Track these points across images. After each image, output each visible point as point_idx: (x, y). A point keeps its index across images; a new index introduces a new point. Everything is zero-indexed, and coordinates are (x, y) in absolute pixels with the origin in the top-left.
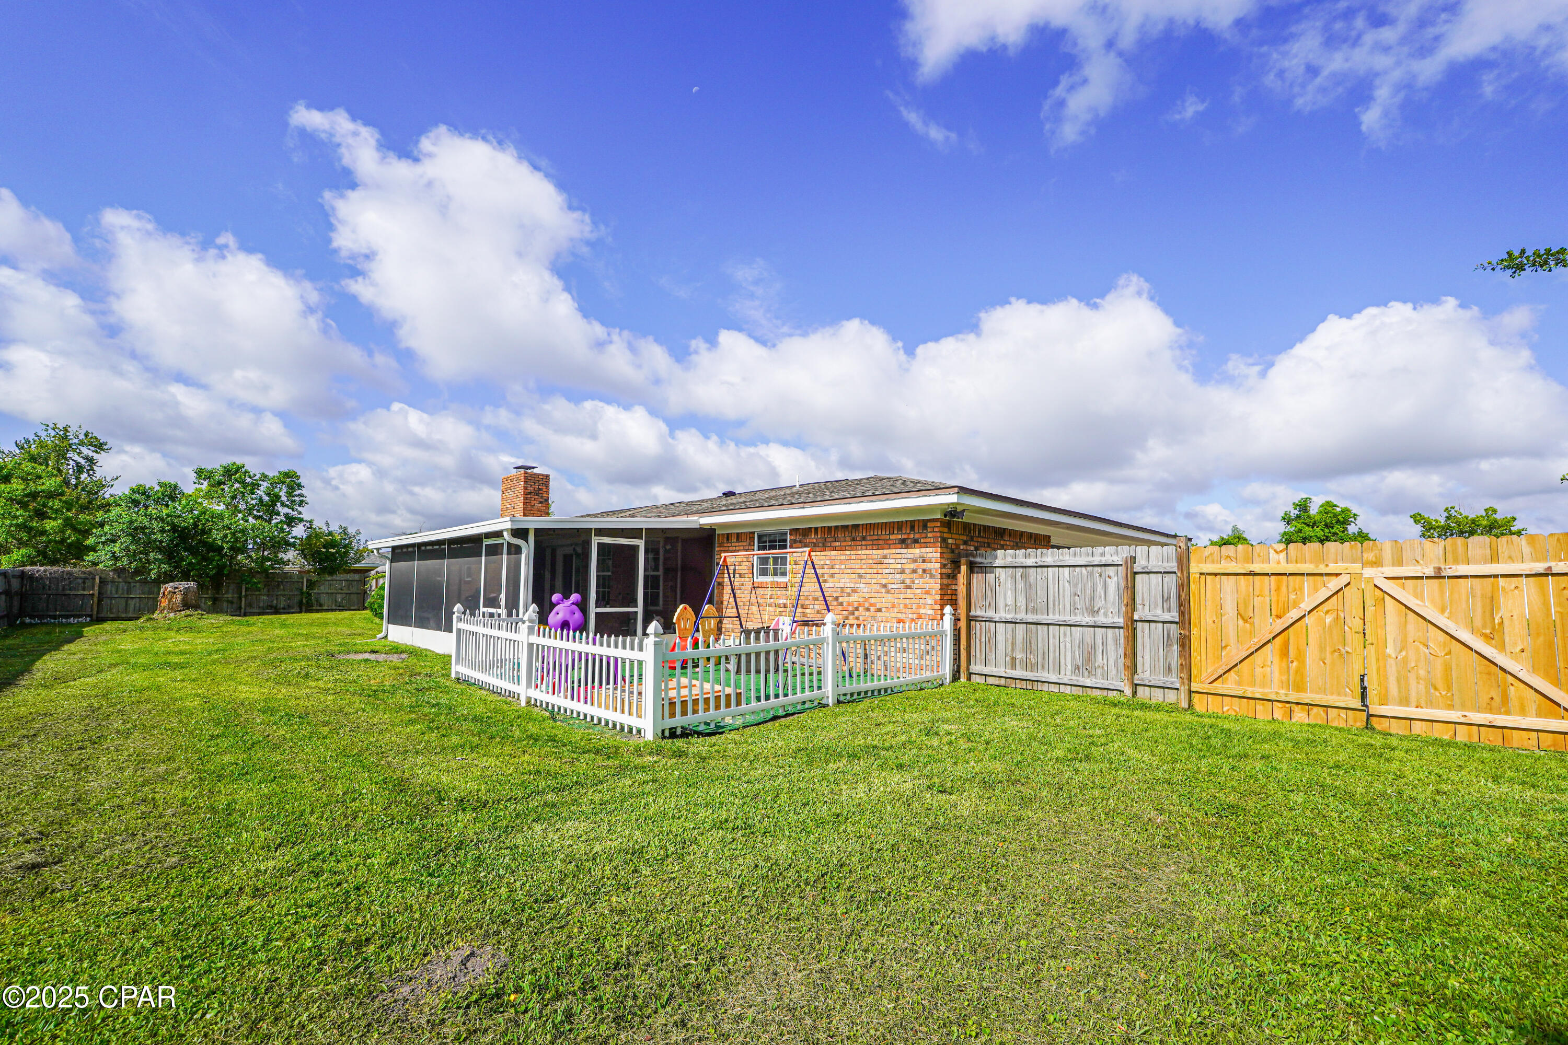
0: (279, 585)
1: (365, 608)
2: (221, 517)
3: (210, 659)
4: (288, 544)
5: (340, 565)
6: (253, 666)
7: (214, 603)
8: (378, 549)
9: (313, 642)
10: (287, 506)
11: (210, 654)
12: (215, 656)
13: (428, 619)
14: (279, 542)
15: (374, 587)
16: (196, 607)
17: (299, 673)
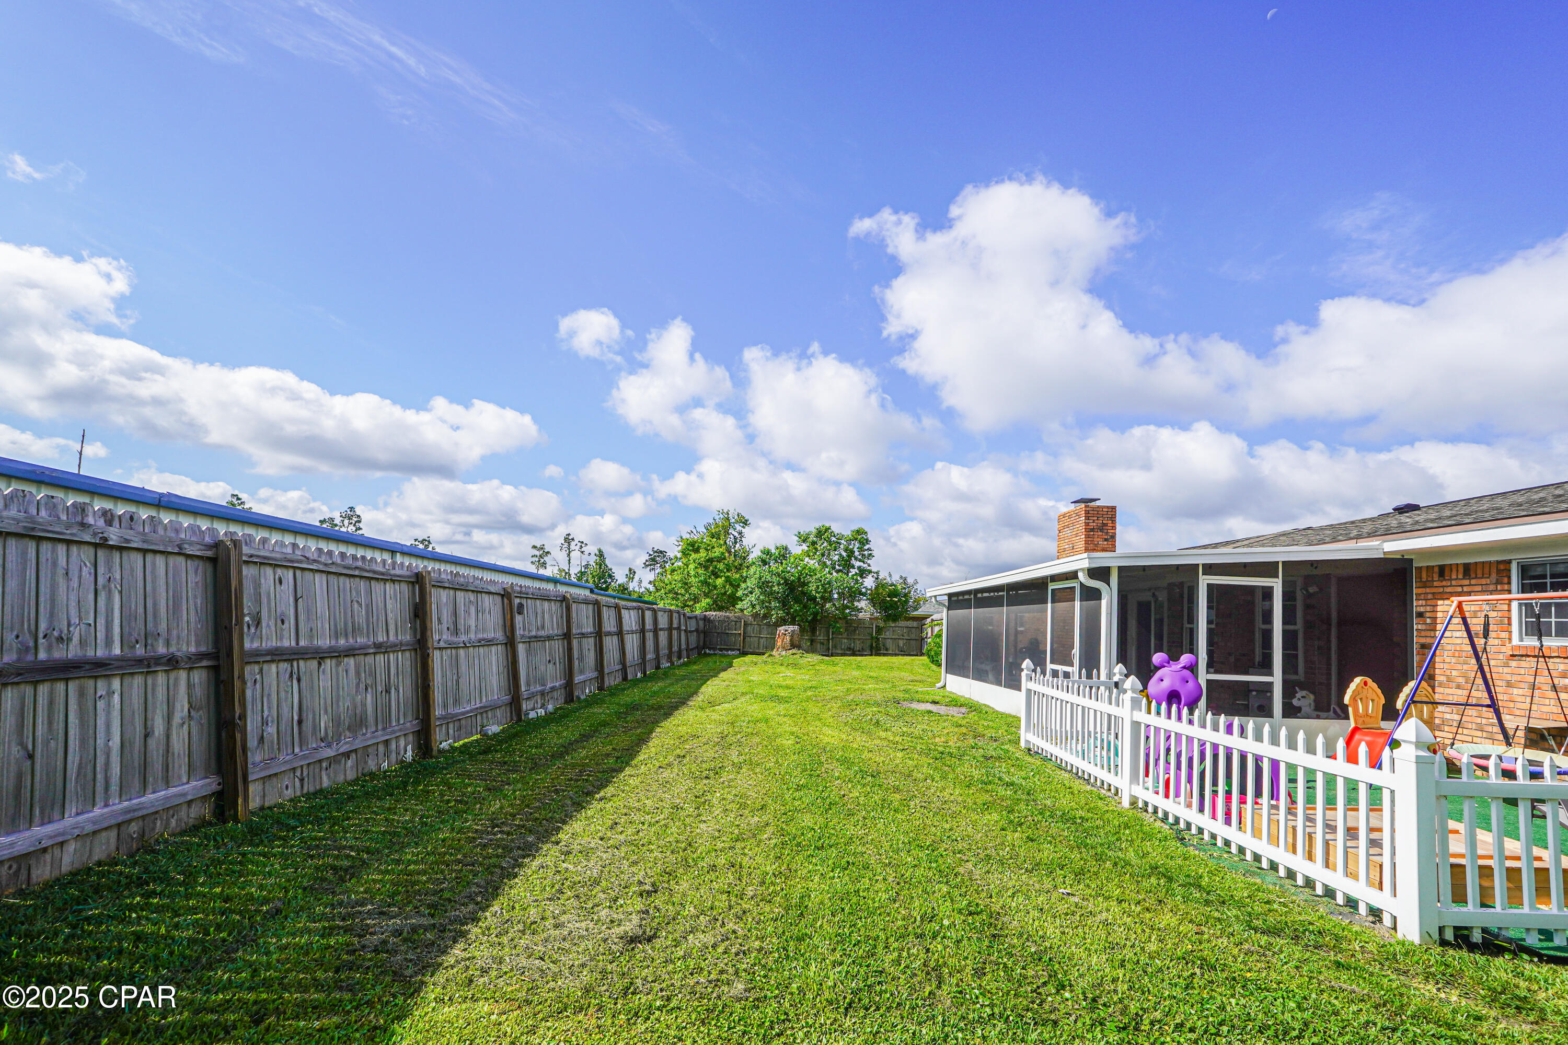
0: (855, 630)
1: (922, 654)
2: (814, 571)
3: (805, 695)
4: (861, 594)
5: (901, 613)
6: (835, 706)
7: (811, 644)
8: (935, 596)
9: (882, 686)
10: (860, 561)
11: (805, 691)
12: (809, 693)
13: (987, 672)
14: (854, 592)
15: (929, 635)
16: (799, 647)
17: (871, 719)
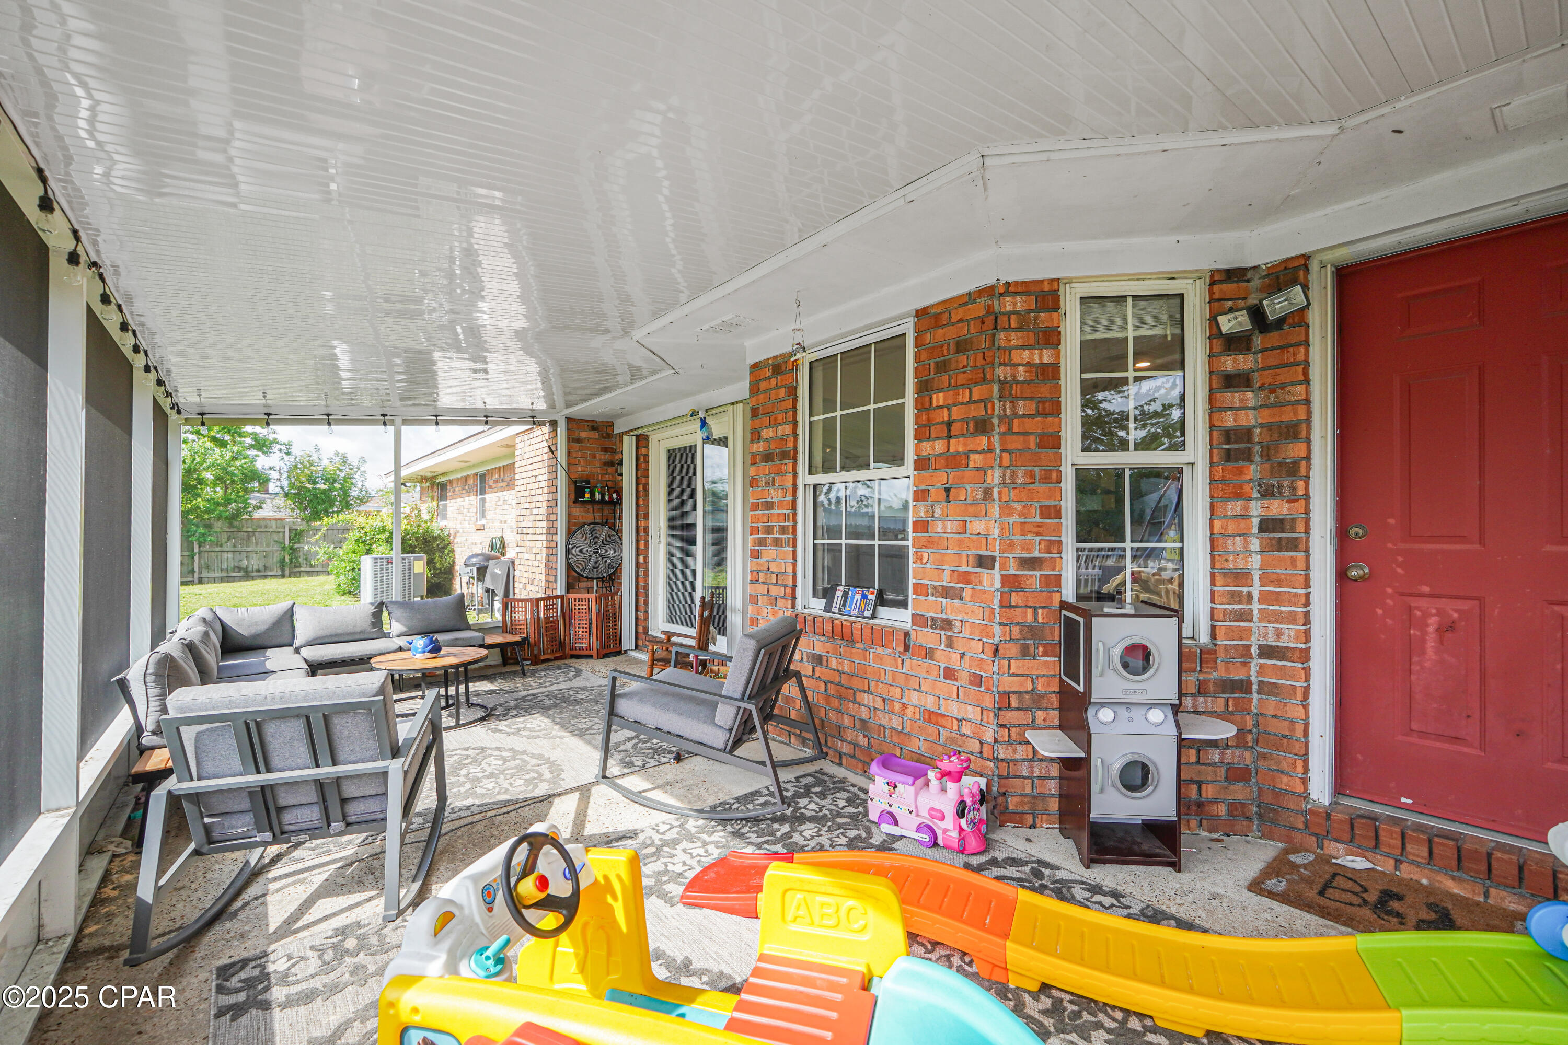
0: (249, 537)
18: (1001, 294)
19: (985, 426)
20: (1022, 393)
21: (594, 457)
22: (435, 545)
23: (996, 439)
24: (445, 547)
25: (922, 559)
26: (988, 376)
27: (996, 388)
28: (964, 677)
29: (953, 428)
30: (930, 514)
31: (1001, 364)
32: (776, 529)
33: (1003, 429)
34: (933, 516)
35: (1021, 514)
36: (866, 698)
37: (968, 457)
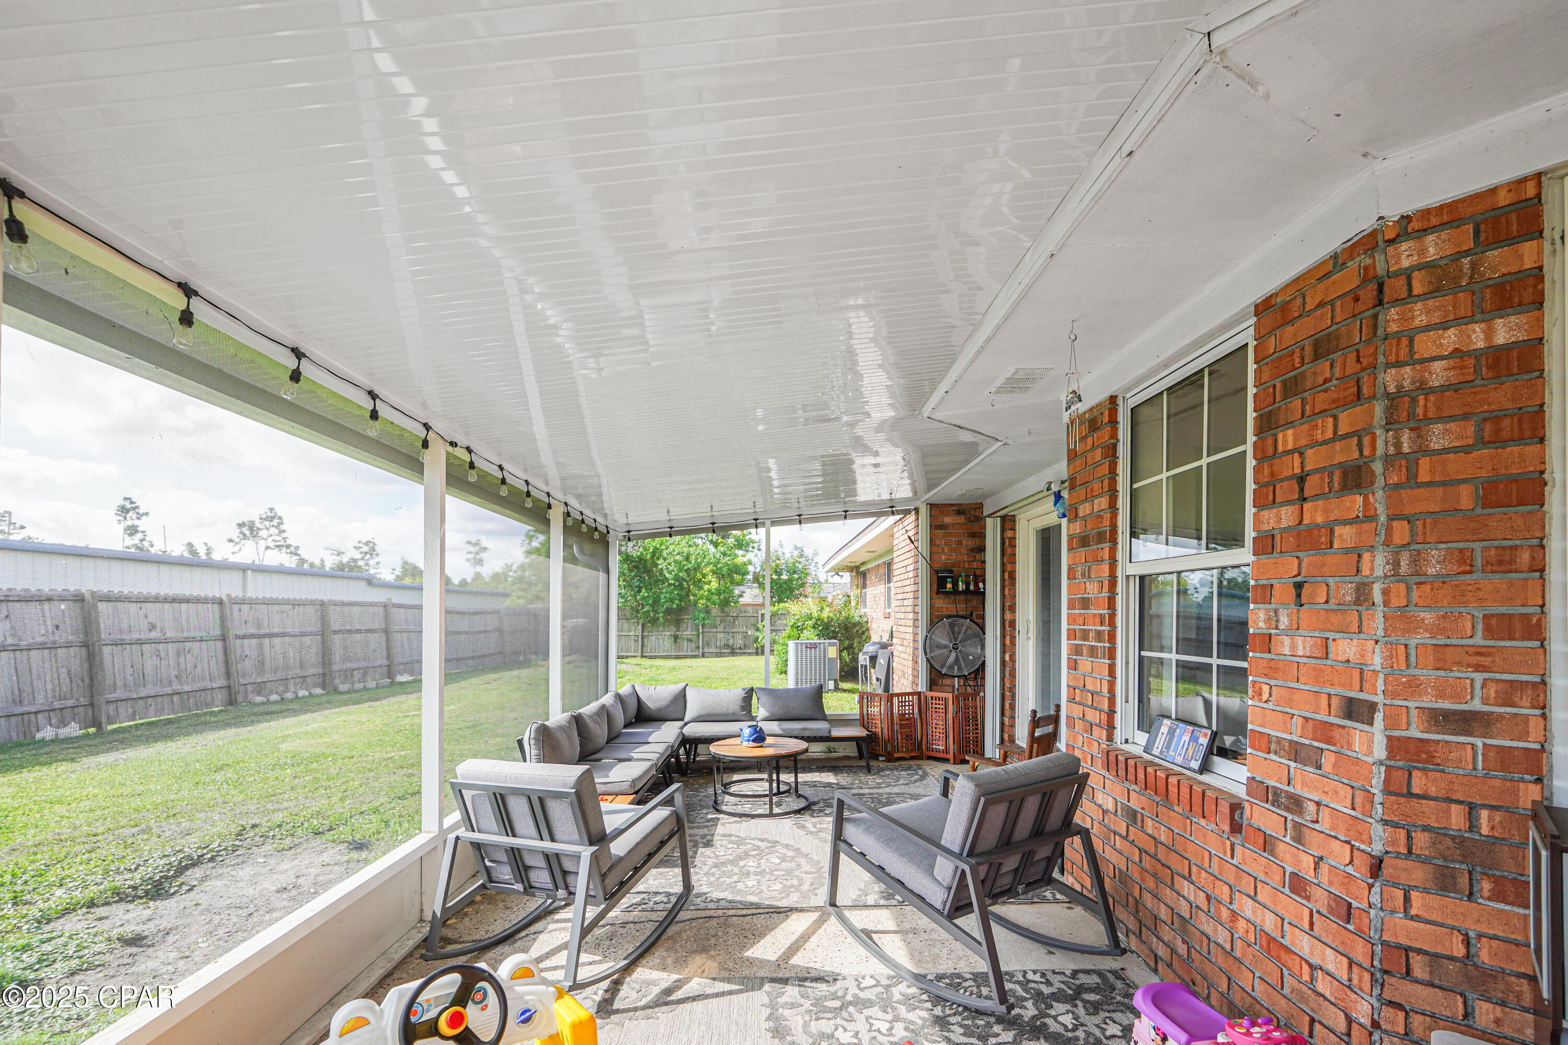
0: (734, 621)
18: (1391, 242)
19: (1360, 477)
20: (1439, 408)
21: (960, 543)
22: (855, 631)
23: (1379, 499)
24: (863, 633)
25: (1260, 694)
26: (1365, 391)
27: (1378, 409)
28: (1320, 900)
29: (1307, 485)
30: (1273, 624)
31: (1389, 365)
32: (1091, 635)
33: (1395, 479)
34: (1277, 628)
35: (1435, 630)
36: (1186, 888)
37: (1332, 531)
